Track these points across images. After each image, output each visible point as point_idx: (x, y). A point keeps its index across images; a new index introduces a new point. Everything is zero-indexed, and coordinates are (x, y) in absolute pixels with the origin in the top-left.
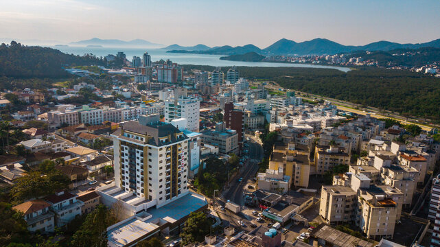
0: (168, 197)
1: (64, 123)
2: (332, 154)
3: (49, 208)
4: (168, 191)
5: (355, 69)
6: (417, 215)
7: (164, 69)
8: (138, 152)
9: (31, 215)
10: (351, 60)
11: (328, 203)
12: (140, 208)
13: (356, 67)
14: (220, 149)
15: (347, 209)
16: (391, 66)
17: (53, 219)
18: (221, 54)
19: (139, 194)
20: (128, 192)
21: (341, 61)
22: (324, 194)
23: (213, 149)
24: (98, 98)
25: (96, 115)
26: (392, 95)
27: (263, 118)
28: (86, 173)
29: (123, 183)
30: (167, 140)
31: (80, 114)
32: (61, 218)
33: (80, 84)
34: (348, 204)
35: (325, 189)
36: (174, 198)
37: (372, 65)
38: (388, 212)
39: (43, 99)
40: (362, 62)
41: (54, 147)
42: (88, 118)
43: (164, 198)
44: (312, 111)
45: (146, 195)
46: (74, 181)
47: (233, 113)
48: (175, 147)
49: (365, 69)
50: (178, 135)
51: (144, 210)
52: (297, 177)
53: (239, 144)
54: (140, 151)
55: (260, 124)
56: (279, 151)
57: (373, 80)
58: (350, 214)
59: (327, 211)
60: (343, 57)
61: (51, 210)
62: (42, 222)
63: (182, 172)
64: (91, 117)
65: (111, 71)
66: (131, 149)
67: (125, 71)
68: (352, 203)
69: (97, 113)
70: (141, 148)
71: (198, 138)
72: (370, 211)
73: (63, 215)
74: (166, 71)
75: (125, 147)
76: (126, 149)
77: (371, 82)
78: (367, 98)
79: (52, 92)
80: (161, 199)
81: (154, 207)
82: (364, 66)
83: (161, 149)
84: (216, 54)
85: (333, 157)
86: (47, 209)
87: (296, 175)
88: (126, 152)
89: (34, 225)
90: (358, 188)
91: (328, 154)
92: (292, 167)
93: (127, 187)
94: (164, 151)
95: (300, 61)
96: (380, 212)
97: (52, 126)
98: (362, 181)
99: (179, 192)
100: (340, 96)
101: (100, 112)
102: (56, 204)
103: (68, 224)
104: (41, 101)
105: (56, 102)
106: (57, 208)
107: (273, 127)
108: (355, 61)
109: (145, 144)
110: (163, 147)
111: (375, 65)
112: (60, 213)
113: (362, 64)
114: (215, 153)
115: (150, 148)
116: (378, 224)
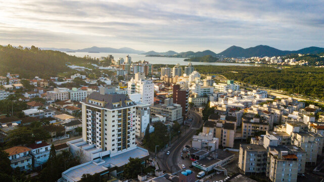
0: (119, 149)
1: (58, 99)
2: (254, 123)
3: (29, 152)
4: (119, 144)
5: (289, 67)
6: (320, 171)
7: (138, 65)
8: (97, 114)
9: (15, 156)
10: (286, 61)
11: (243, 157)
12: (97, 155)
13: (290, 66)
14: (167, 118)
15: (259, 163)
16: (319, 65)
17: (31, 160)
18: (186, 57)
19: (98, 146)
20: (91, 144)
21: (278, 62)
22: (241, 151)
23: (161, 118)
24: (86, 84)
25: (81, 95)
26: (316, 85)
27: (207, 99)
28: (63, 132)
29: (88, 138)
30: (119, 106)
31: (69, 94)
32: (38, 160)
33: (75, 75)
34: (259, 158)
35: (242, 147)
36: (125, 151)
37: (303, 65)
38: (291, 165)
39: (46, 84)
40: (295, 62)
41: (46, 114)
42: (75, 96)
43: (116, 150)
44: (246, 95)
45: (103, 147)
46: (54, 137)
47: (179, 92)
48: (125, 111)
49: (297, 67)
50: (128, 102)
51: (99, 157)
52: (224, 140)
53: (183, 115)
54: (99, 113)
55: (204, 103)
56: (212, 120)
57: (302, 75)
58: (262, 167)
59: (243, 164)
60: (280, 59)
61: (30, 154)
62: (23, 162)
63: (131, 131)
64: (78, 96)
65: (101, 68)
66: (93, 112)
67: (111, 67)
68: (263, 157)
69: (82, 93)
70: (99, 111)
71: (148, 108)
72: (275, 163)
73: (39, 158)
74: (140, 67)
75: (89, 110)
76: (90, 112)
77: (300, 76)
78: (295, 87)
79: (55, 80)
80: (113, 150)
81: (108, 156)
82: (296, 65)
83: (113, 112)
84: (182, 57)
85: (254, 125)
86: (27, 153)
87: (223, 138)
88: (90, 114)
89: (16, 164)
90: (268, 146)
91: (252, 123)
92: (221, 132)
93: (90, 141)
94: (116, 113)
95: (246, 62)
96: (284, 165)
97: (48, 102)
98: (271, 141)
99: (129, 146)
100: (273, 85)
101: (85, 93)
102: (35, 150)
103: (43, 165)
104: (45, 85)
105: (55, 86)
106: (35, 153)
107: (212, 104)
108: (289, 61)
109: (102, 107)
110: (115, 110)
111: (305, 65)
112: (36, 156)
113: (295, 64)
114: (163, 121)
115: (106, 111)
116: (283, 175)
